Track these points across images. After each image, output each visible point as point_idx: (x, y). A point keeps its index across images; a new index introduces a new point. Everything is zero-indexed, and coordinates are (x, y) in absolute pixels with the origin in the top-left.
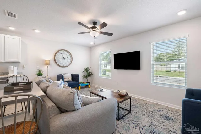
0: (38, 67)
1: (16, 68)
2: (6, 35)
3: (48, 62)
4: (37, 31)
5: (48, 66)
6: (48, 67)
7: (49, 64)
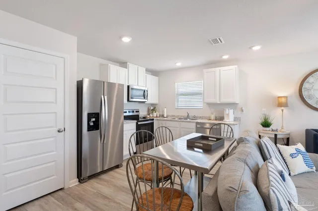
0: (264, 109)
1: (231, 111)
2: (221, 68)
3: (283, 100)
4: (257, 48)
5: (283, 108)
6: (282, 110)
7: (285, 105)
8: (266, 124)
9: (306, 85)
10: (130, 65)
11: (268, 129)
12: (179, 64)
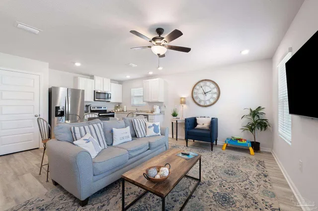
1: (158, 107)
3: (183, 100)
5: (183, 105)
7: (184, 103)
8: (175, 115)
9: (195, 91)
10: (96, 77)
11: (175, 117)
12: (128, 77)
